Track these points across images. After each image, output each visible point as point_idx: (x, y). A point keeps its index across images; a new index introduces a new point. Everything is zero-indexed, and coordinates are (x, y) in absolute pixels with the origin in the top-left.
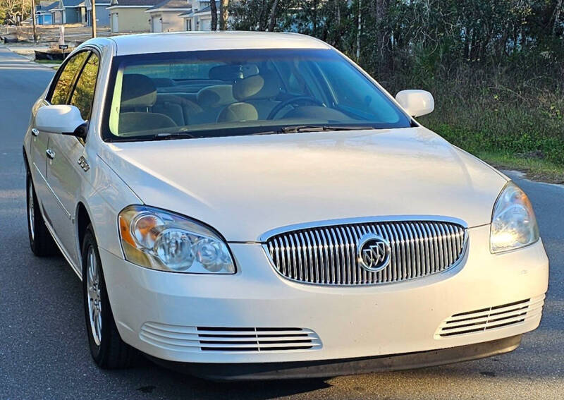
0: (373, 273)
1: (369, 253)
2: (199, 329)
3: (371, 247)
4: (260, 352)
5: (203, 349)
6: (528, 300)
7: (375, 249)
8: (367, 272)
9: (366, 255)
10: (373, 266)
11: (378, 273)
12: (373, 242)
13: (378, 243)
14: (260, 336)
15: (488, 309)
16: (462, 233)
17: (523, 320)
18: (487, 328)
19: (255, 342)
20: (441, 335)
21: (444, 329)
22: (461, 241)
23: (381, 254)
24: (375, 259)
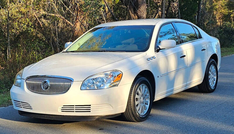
1: (44, 85)
5: (16, 106)
6: (90, 105)
11: (46, 91)
13: (46, 82)
14: (22, 104)
15: (74, 106)
16: (71, 82)
17: (90, 111)
18: (76, 112)
19: (21, 105)
20: (62, 111)
21: (62, 109)
22: (70, 84)
23: (47, 86)
24: (45, 87)
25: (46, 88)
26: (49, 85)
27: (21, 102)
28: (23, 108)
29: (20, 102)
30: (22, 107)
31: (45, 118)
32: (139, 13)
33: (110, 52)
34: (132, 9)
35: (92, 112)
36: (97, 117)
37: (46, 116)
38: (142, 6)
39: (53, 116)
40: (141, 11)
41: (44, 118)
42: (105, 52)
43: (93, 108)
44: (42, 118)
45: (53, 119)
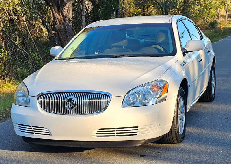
0: (70, 111)
1: (69, 103)
2: (19, 124)
3: (70, 101)
4: (34, 134)
5: (21, 131)
6: (137, 127)
7: (71, 102)
8: (68, 110)
9: (68, 103)
10: (70, 108)
11: (72, 111)
12: (71, 99)
13: (72, 100)
14: (33, 129)
15: (115, 128)
16: (108, 98)
17: (137, 135)
18: (116, 136)
19: (32, 131)
20: (96, 136)
21: (96, 134)
22: (107, 101)
23: (73, 104)
24: (71, 105)
25: (73, 108)
26: (77, 103)
27: (33, 126)
28: (35, 133)
29: (31, 126)
30: (33, 133)
31: (69, 146)
32: (64, 12)
33: (128, 57)
34: (56, 7)
35: (140, 135)
36: (143, 141)
37: (70, 143)
38: (67, 4)
39: (82, 143)
40: (67, 9)
41: (67, 146)
42: (120, 57)
43: (141, 130)
44: (65, 146)
45: (81, 147)
